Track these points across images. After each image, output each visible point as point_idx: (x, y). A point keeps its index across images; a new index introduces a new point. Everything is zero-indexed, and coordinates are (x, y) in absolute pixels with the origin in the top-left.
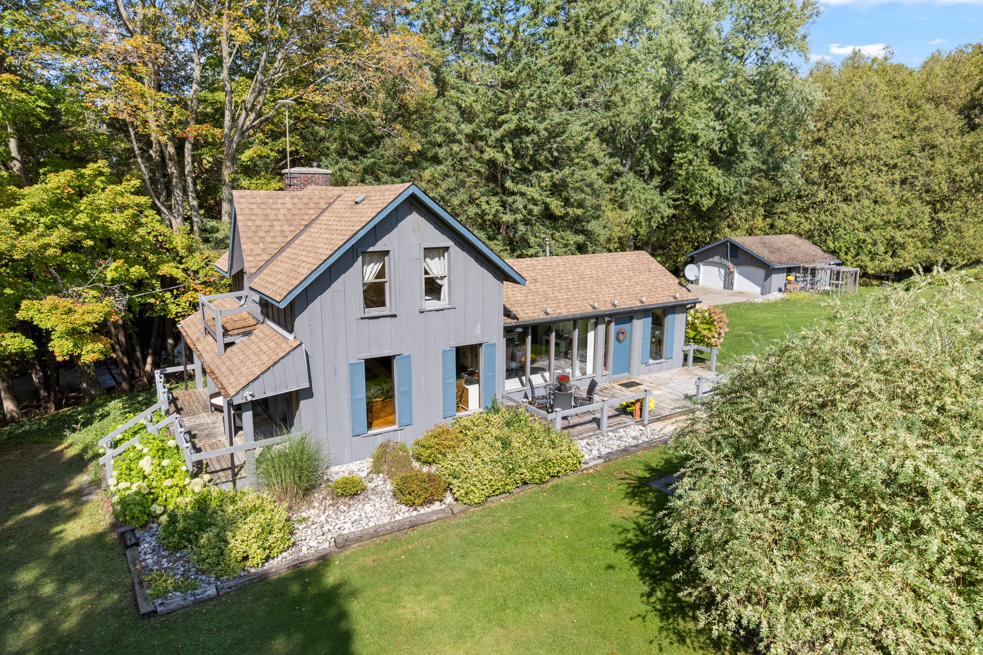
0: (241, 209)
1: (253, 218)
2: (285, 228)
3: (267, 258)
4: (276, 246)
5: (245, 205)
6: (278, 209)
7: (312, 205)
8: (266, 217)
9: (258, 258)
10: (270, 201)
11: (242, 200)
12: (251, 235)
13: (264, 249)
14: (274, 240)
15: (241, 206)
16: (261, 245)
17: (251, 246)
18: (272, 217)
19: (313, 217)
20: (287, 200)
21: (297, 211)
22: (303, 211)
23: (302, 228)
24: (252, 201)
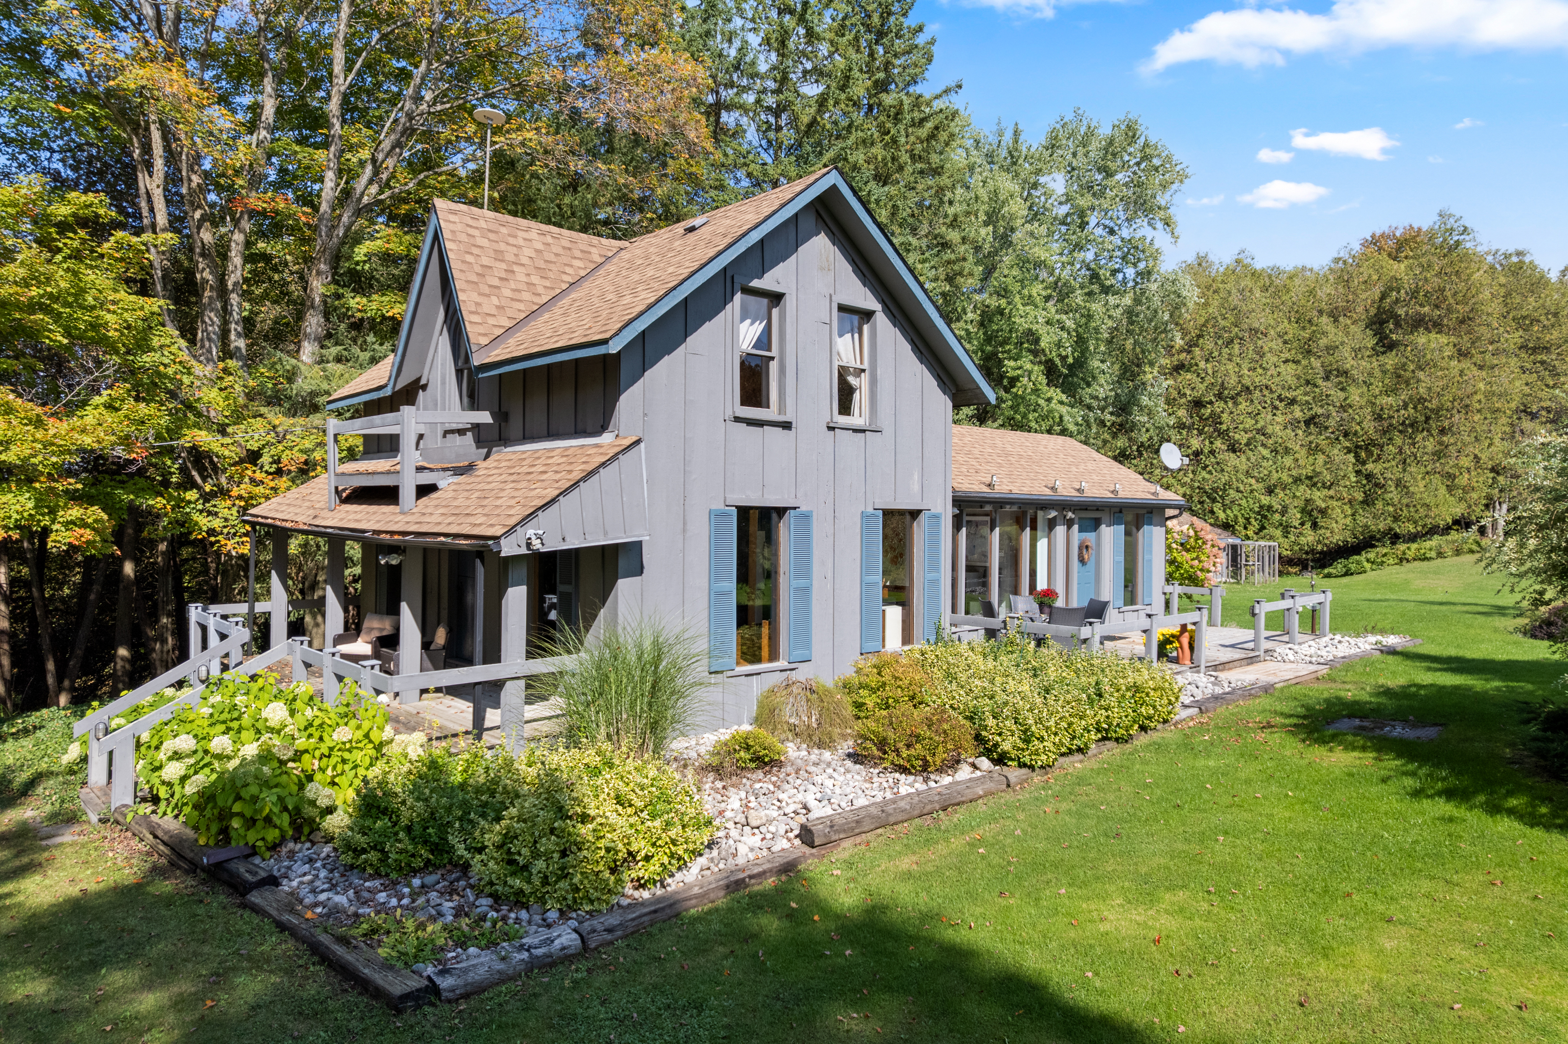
0: (453, 232)
1: (476, 251)
2: (535, 279)
3: (508, 324)
4: (521, 306)
5: (459, 227)
6: (519, 247)
7: (578, 254)
8: (499, 256)
9: (491, 321)
10: (504, 230)
11: (452, 218)
12: (474, 278)
13: (499, 308)
14: (517, 296)
15: (452, 227)
16: (495, 301)
17: (475, 297)
18: (510, 257)
19: (583, 273)
20: (533, 235)
21: (552, 258)
22: (565, 260)
23: (564, 286)
24: (471, 222)
